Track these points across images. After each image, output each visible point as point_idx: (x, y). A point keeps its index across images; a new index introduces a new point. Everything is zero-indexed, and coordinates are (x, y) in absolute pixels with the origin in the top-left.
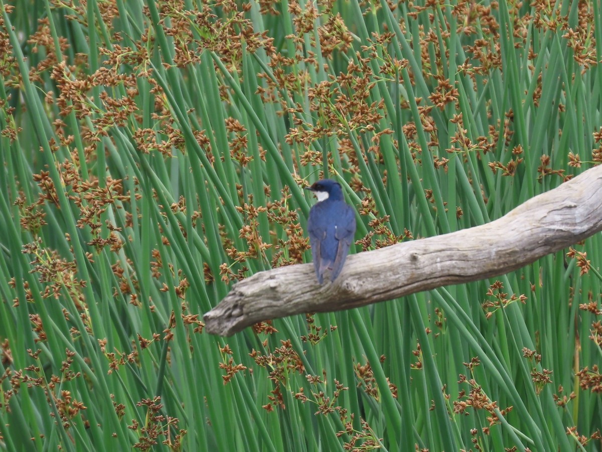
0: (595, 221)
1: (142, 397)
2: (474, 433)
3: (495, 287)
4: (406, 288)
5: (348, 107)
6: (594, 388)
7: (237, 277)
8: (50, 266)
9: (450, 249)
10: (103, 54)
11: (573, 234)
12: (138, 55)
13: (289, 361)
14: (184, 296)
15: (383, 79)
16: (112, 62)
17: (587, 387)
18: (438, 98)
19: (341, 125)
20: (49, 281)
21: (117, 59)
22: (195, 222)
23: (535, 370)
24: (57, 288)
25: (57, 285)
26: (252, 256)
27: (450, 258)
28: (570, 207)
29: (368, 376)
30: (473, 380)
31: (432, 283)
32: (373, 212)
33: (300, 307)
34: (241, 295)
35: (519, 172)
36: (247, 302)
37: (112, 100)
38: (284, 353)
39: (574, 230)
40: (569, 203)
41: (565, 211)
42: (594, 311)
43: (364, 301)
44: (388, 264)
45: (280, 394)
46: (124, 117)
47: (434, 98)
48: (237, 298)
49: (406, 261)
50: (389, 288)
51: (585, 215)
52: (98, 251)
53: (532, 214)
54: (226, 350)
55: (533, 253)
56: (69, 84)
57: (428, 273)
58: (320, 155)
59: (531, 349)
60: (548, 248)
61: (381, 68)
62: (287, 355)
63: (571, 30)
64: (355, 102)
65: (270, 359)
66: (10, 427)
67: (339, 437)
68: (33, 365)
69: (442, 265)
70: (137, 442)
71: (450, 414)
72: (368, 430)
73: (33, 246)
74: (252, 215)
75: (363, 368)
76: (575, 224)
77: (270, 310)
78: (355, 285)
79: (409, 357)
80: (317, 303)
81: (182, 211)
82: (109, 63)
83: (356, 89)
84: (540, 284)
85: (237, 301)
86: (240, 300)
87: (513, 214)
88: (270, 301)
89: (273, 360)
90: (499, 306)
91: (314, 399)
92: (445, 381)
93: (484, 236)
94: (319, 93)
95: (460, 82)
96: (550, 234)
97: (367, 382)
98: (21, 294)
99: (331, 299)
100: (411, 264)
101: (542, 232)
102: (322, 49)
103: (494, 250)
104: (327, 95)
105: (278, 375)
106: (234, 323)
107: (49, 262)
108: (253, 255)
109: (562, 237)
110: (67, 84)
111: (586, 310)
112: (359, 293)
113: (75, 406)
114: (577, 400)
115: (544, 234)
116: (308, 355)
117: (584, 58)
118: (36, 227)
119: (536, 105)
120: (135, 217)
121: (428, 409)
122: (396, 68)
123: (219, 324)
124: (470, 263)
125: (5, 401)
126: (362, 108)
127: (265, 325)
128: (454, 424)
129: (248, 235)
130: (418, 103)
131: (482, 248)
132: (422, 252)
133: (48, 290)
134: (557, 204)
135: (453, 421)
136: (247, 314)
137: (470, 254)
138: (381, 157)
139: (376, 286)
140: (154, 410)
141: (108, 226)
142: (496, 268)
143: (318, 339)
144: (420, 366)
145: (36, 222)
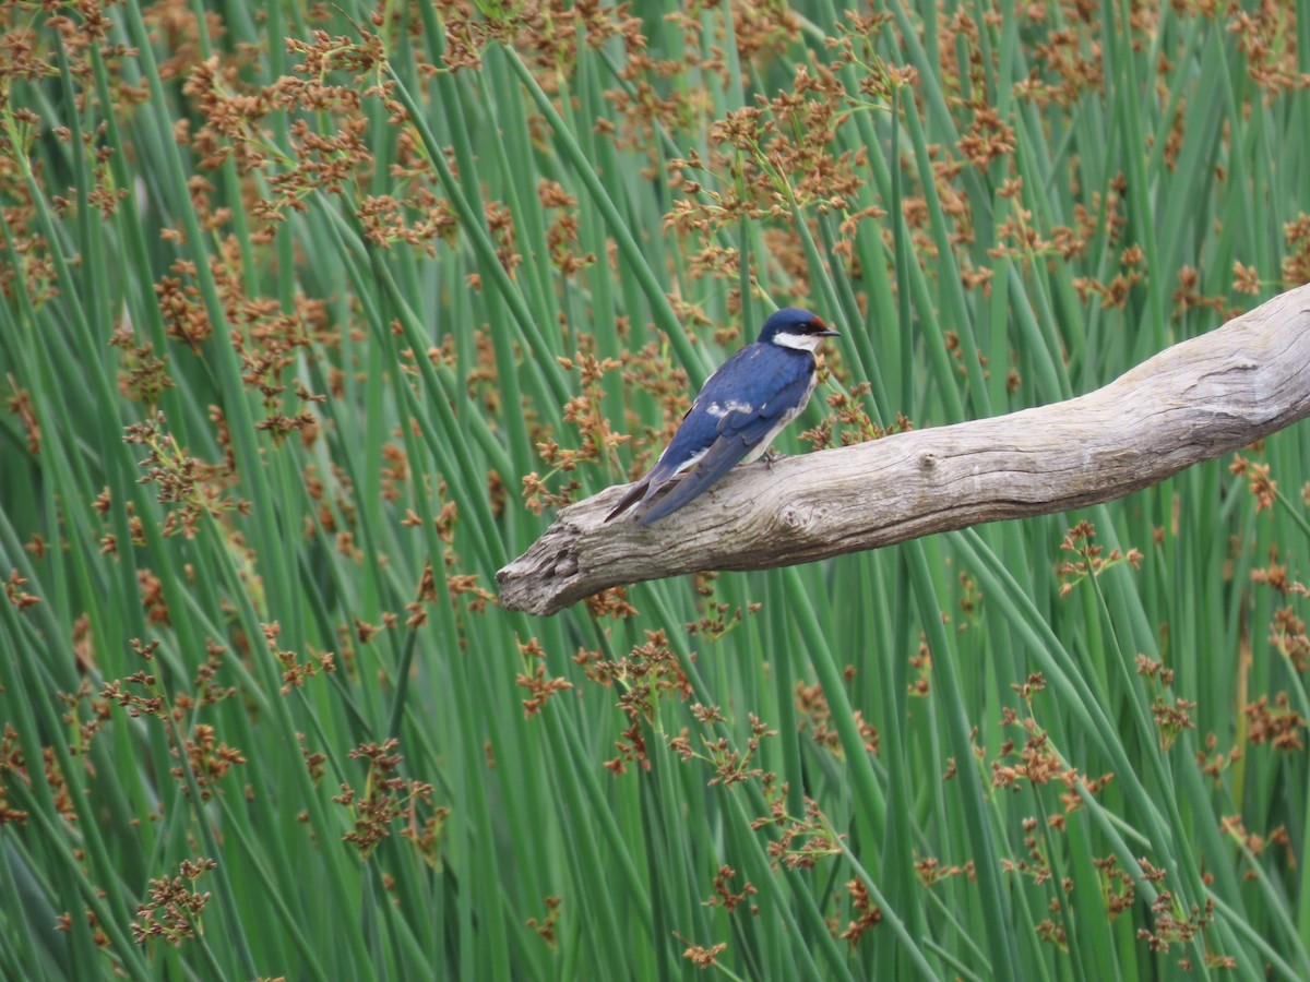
0: (1293, 398)
1: (359, 740)
2: (1030, 828)
3: (1078, 533)
4: (910, 524)
5: (795, 160)
6: (1277, 740)
7: (557, 501)
8: (181, 470)
9: (1001, 449)
10: (293, 52)
11: (1250, 422)
12: (365, 53)
13: (660, 674)
14: (450, 537)
15: (864, 106)
16: (312, 69)
17: (1262, 739)
18: (975, 145)
19: (779, 196)
20: (178, 500)
21: (322, 61)
22: (474, 388)
23: (1161, 701)
24: (191, 516)
25: (190, 509)
26: (589, 459)
27: (1001, 466)
28: (1244, 369)
29: (818, 708)
30: (1031, 721)
31: (963, 515)
32: (836, 376)
33: (694, 558)
34: (576, 531)
35: (1133, 299)
36: (587, 547)
37: (316, 139)
38: (650, 656)
39: (1250, 415)
40: (1241, 360)
41: (1233, 376)
42: (1279, 586)
43: (824, 550)
44: (875, 476)
45: (641, 739)
46: (340, 173)
47: (968, 147)
48: (567, 538)
49: (909, 469)
50: (875, 524)
51: (1274, 385)
52: (277, 441)
53: (1167, 380)
54: (531, 650)
55: (1166, 459)
56: (224, 102)
57: (956, 495)
58: (734, 255)
59: (1152, 659)
60: (1199, 449)
61: (863, 84)
62: (656, 661)
63: (1245, 16)
64: (808, 151)
65: (621, 669)
66: (90, 796)
67: (757, 829)
68: (142, 672)
69: (985, 481)
70: (350, 830)
71: (985, 787)
72: (816, 816)
73: (147, 429)
74: (591, 376)
75: (808, 691)
76: (1254, 404)
77: (633, 563)
78: (806, 517)
79: (905, 671)
80: (729, 551)
81: (449, 363)
82: (307, 70)
83: (810, 125)
84: (1174, 528)
85: (566, 544)
86: (573, 540)
87: (1129, 380)
88: (633, 545)
89: (629, 669)
90: (1086, 573)
91: (707, 755)
92: (976, 719)
93: (1069, 422)
94: (735, 131)
95: (1017, 115)
96: (1204, 422)
97: (816, 721)
98: (121, 527)
99: (756, 544)
100: (921, 476)
101: (1187, 417)
102: (739, 42)
103: (1088, 452)
104: (751, 134)
105: (637, 702)
106: (560, 589)
107: (178, 461)
108: (592, 456)
109: (1227, 429)
110: (220, 105)
111: (1263, 583)
112: (815, 532)
113: (223, 756)
114: (1241, 766)
115: (1191, 422)
116: (698, 662)
117: (1270, 72)
118: (154, 390)
119: (1170, 167)
120: (351, 378)
121: (939, 777)
122: (892, 85)
123: (529, 589)
124: (1040, 477)
125: (82, 744)
126: (822, 165)
127: (611, 598)
128: (991, 808)
129: (581, 417)
130: (932, 156)
131: (1064, 447)
132: (942, 453)
133: (172, 519)
134: (1219, 361)
135: (989, 800)
136: (586, 570)
137: (1040, 458)
138: (855, 265)
139: (849, 520)
140: (385, 766)
141: (298, 390)
142: (1092, 488)
143: (721, 629)
144: (924, 689)
145: (153, 381)
